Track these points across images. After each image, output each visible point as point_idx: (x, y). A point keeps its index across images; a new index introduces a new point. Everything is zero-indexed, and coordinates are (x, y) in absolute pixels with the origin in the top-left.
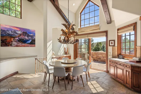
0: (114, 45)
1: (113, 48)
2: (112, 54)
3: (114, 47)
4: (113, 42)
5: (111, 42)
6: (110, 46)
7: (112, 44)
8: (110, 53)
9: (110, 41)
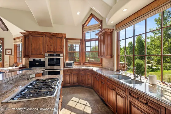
0: (11, 54)
1: (9, 57)
2: (8, 63)
3: (11, 56)
4: (10, 50)
5: (8, 51)
6: (6, 54)
7: (9, 52)
8: (7, 62)
9: (6, 49)
